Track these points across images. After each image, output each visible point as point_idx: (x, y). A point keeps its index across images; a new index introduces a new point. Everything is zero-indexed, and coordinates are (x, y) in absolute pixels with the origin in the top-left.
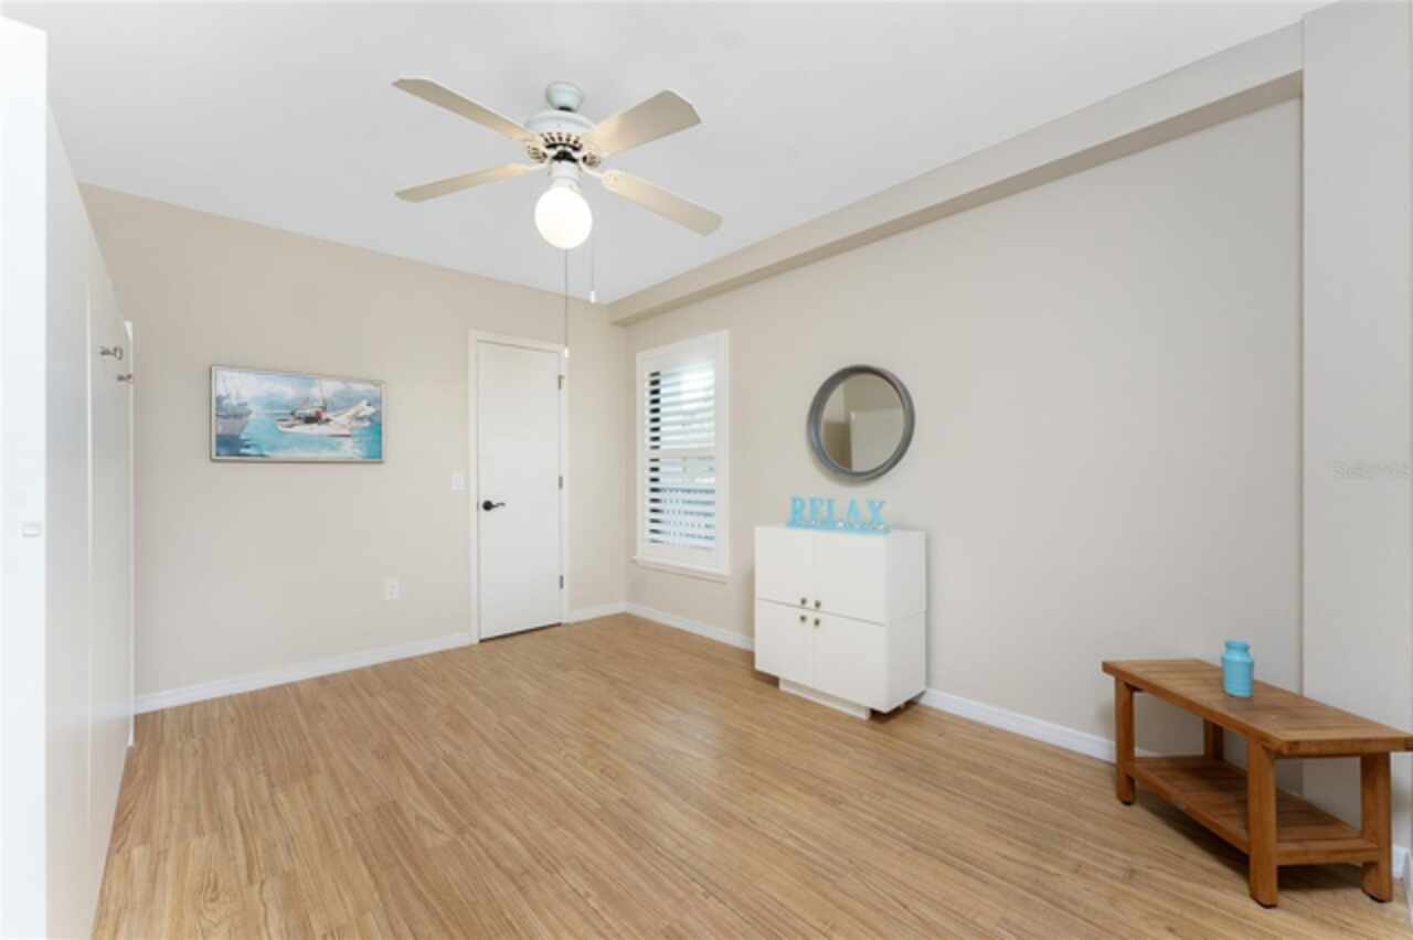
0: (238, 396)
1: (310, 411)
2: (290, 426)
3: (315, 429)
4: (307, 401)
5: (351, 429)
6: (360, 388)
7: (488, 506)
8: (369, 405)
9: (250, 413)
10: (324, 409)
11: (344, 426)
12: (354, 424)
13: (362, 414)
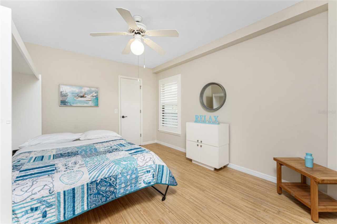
0: (65, 92)
1: (82, 95)
2: (77, 98)
3: (83, 99)
4: (81, 92)
5: (91, 99)
6: (93, 89)
7: (123, 117)
8: (95, 93)
9: (68, 95)
10: (85, 94)
11: (89, 98)
12: (92, 98)
13: (94, 95)
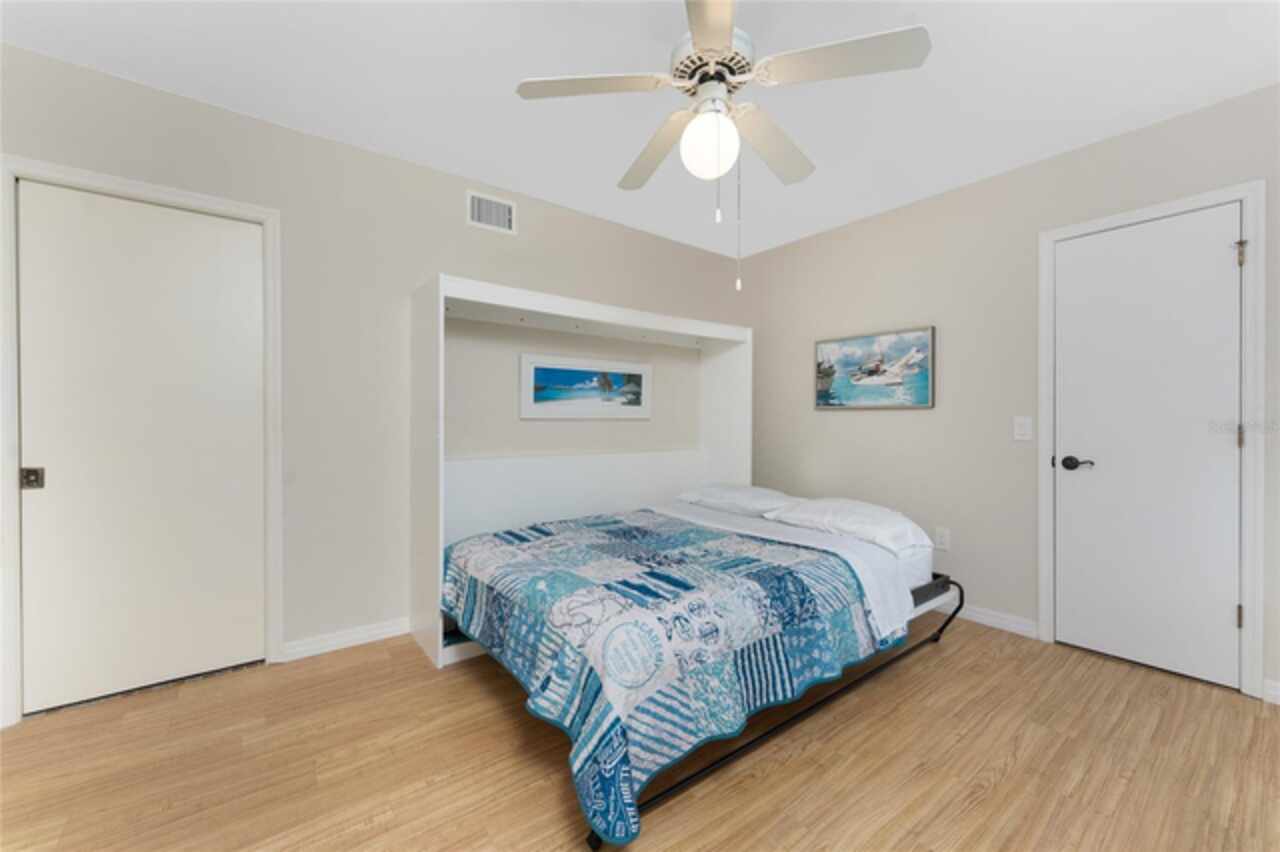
0: (829, 361)
1: (872, 365)
2: (859, 380)
3: (875, 380)
4: (870, 356)
5: (903, 377)
6: (910, 337)
7: (1071, 463)
8: (918, 351)
9: (834, 373)
10: (882, 361)
11: (897, 375)
12: (906, 372)
13: (912, 362)
